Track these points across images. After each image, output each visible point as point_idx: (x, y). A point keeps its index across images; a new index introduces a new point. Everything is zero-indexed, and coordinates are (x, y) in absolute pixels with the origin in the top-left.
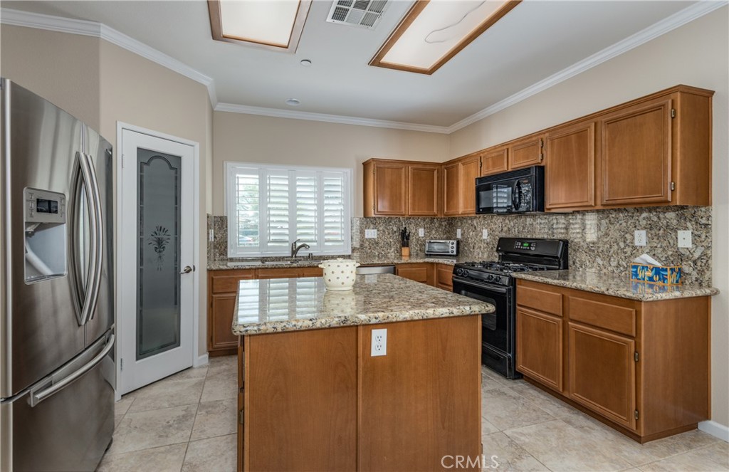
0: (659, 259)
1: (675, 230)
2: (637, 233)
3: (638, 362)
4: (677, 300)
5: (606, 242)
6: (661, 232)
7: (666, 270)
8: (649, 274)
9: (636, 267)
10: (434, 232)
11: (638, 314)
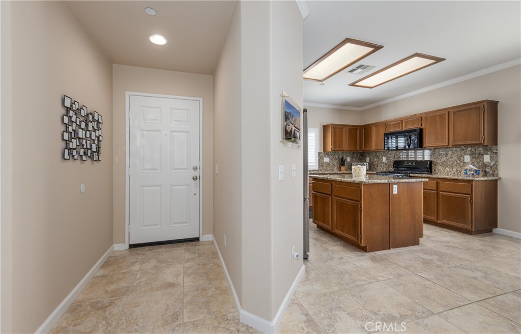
0: (476, 167)
1: (483, 155)
2: (465, 156)
3: (472, 204)
4: (485, 180)
5: (451, 161)
6: (477, 156)
7: (480, 171)
8: (473, 172)
9: (466, 170)
10: (354, 159)
11: (472, 186)
